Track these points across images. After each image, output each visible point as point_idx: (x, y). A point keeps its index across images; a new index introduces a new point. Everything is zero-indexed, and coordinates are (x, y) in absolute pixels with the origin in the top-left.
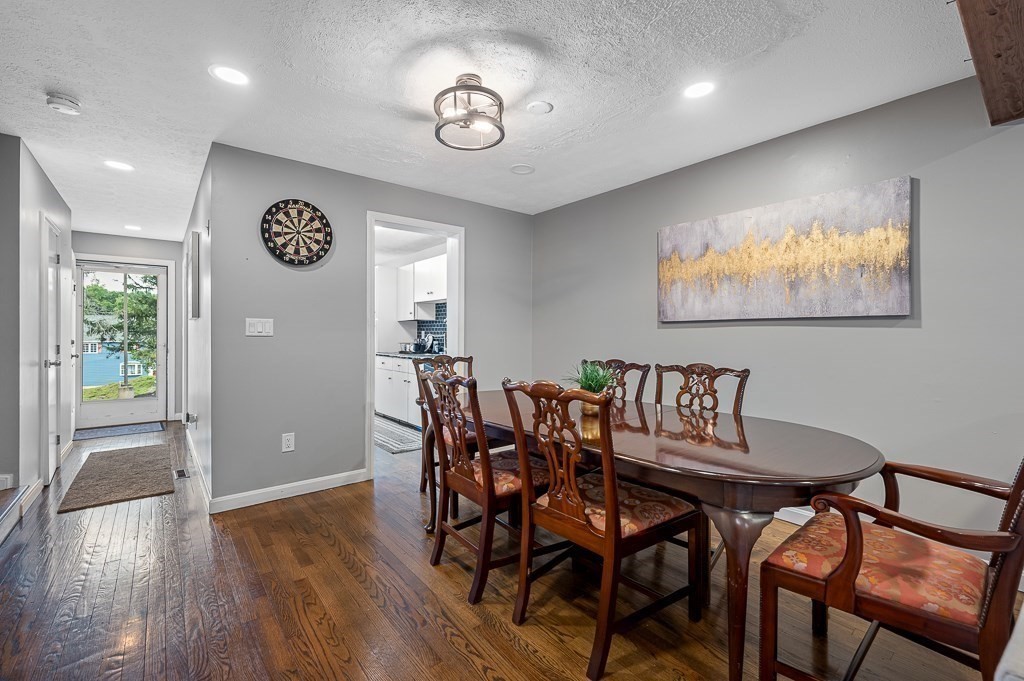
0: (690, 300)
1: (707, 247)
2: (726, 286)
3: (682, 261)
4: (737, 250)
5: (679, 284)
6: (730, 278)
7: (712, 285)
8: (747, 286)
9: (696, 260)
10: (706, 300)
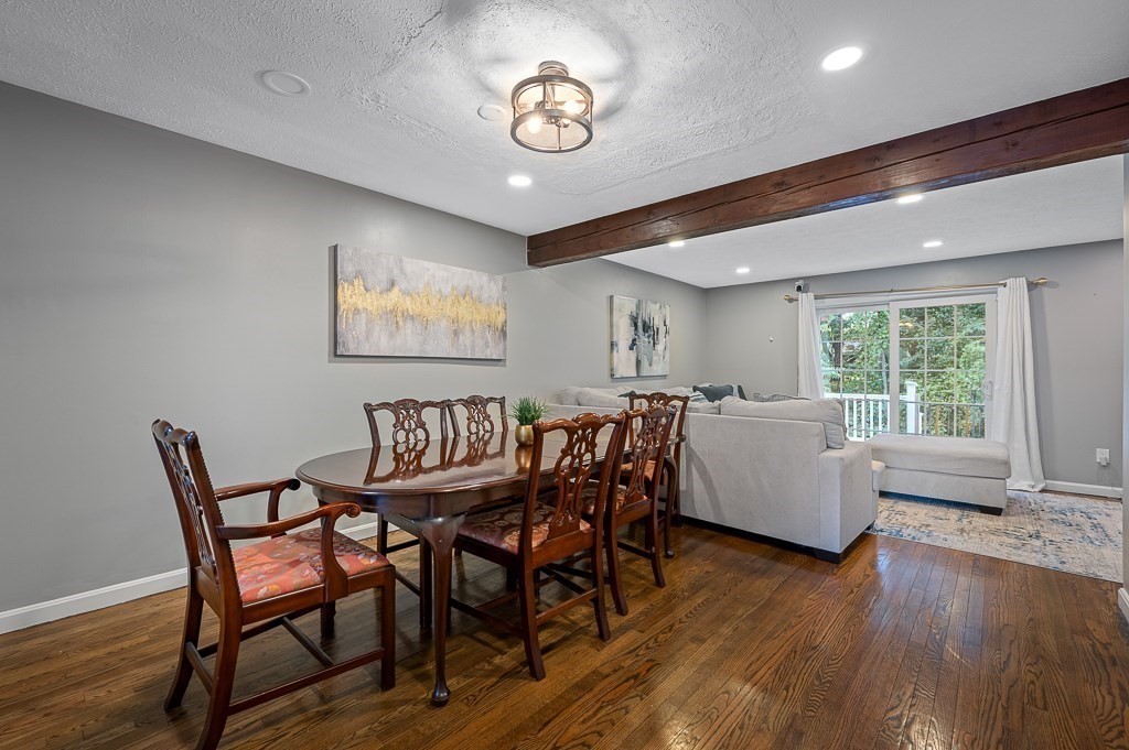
0: (376, 334)
1: (393, 284)
2: (409, 325)
3: (366, 290)
4: (418, 294)
5: (364, 315)
6: (412, 318)
7: (397, 323)
8: (426, 328)
9: (381, 293)
10: (391, 336)
